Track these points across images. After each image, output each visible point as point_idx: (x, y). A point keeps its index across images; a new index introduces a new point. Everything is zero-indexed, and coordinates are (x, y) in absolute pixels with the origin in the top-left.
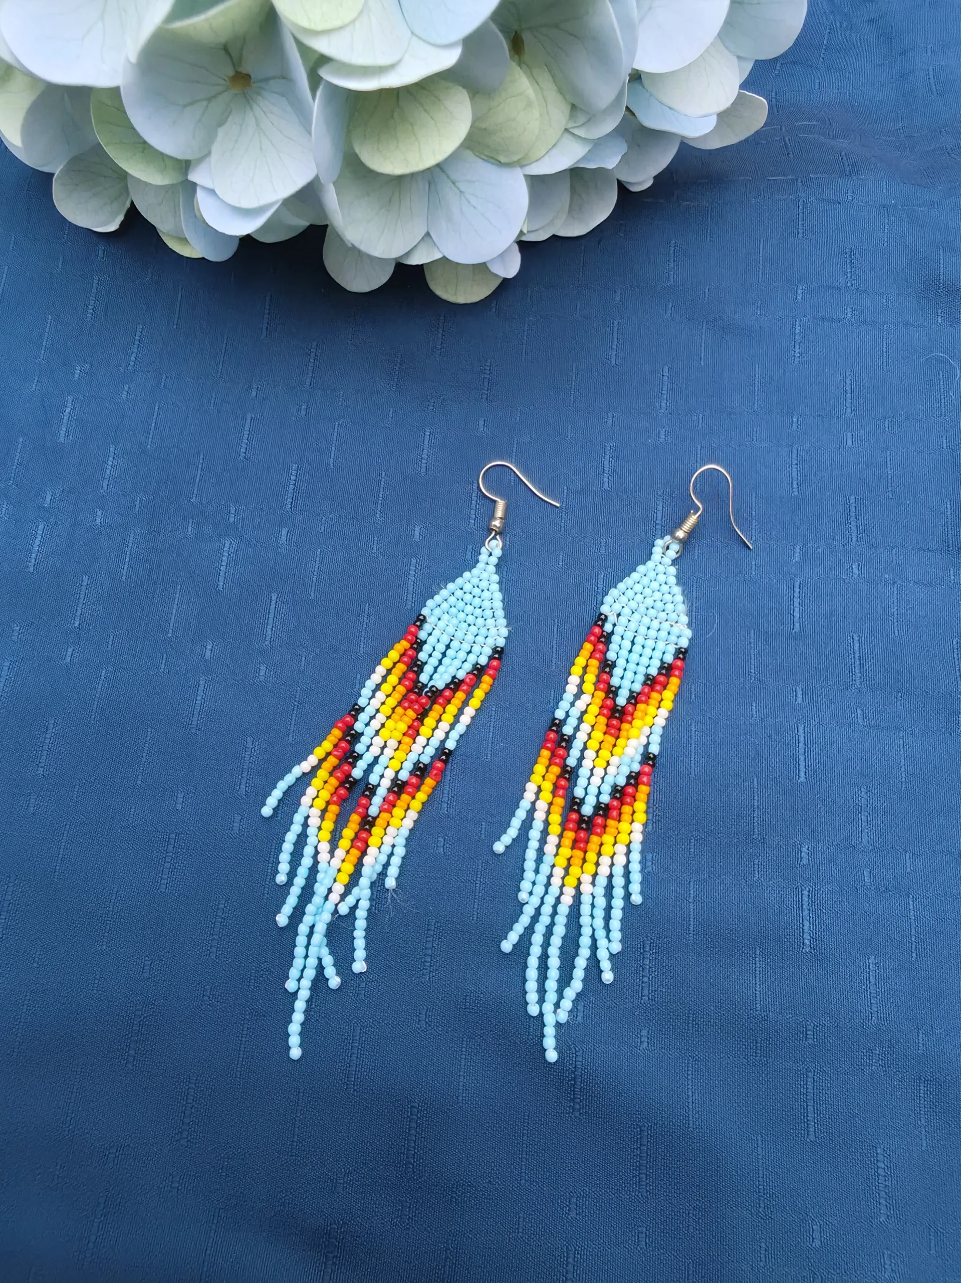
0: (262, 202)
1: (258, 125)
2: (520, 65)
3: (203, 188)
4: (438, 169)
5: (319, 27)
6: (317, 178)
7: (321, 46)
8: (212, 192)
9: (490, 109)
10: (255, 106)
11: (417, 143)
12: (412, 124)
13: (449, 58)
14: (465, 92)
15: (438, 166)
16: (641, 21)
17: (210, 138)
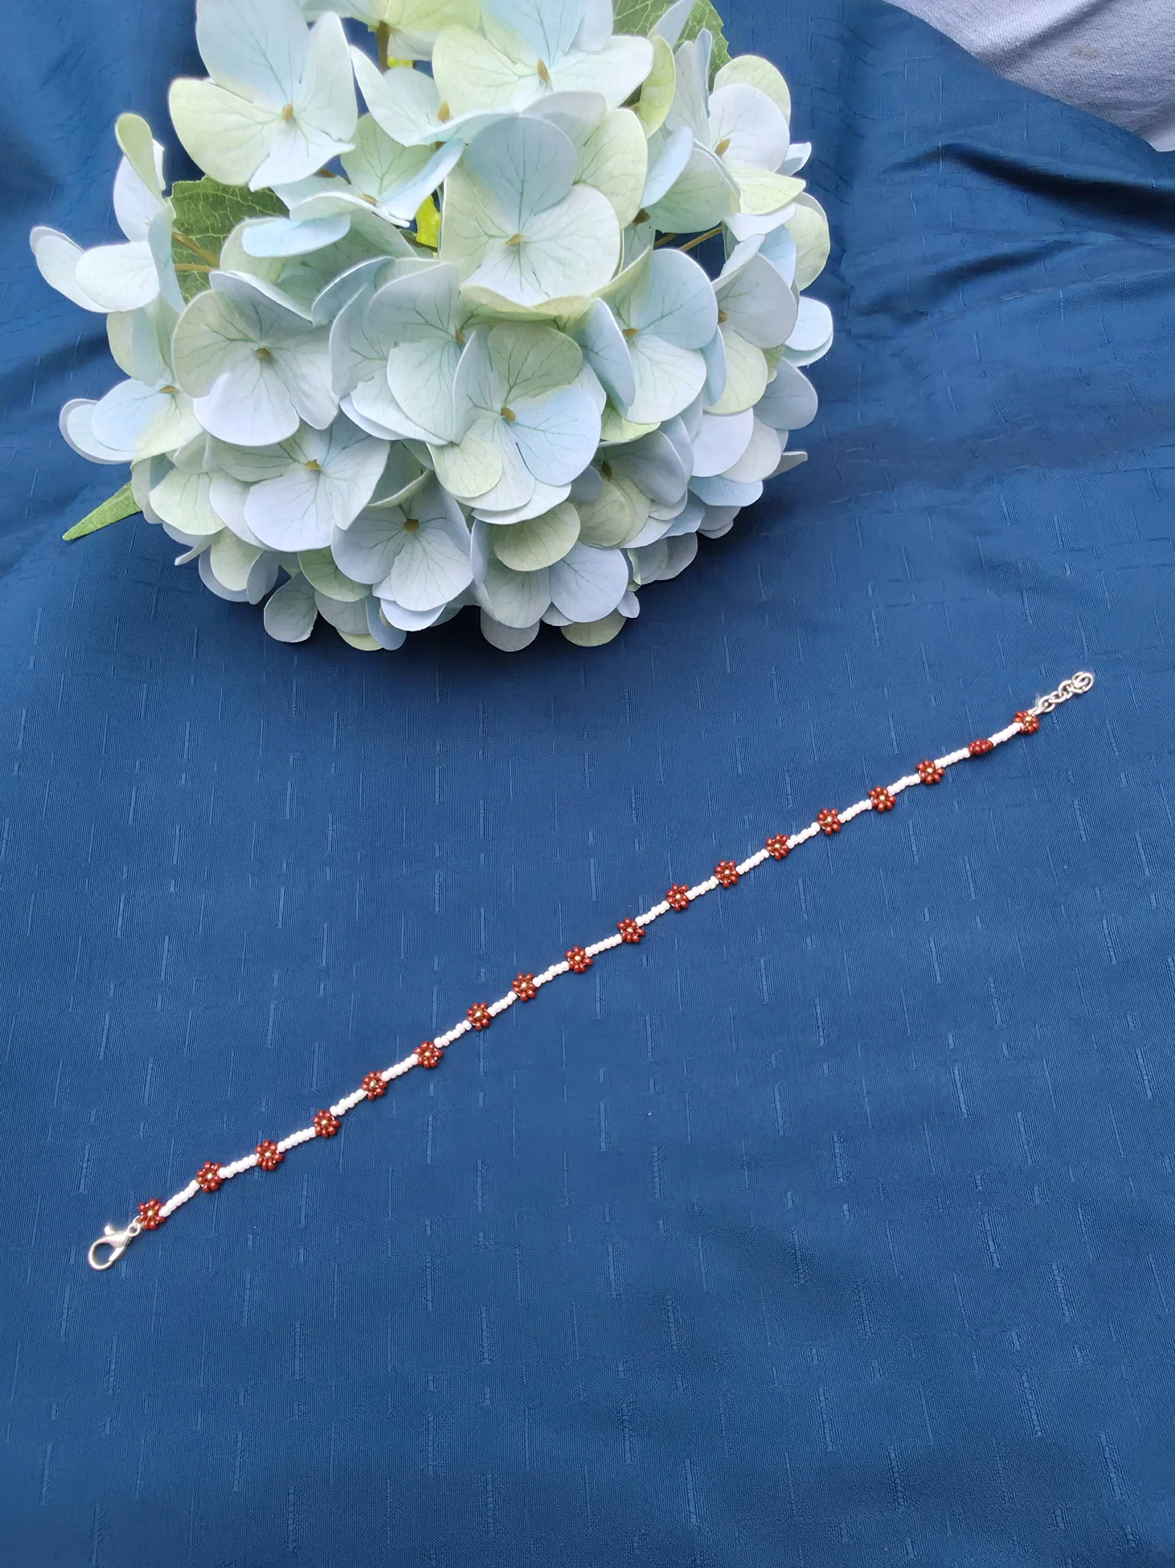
0: (435, 606)
1: (424, 551)
2: (609, 480)
3: (387, 601)
4: (562, 562)
5: (475, 494)
6: (473, 582)
7: (476, 504)
8: (394, 603)
9: (593, 514)
10: (421, 539)
11: (545, 548)
12: (538, 535)
13: (564, 494)
14: (572, 505)
15: (563, 560)
16: (693, 441)
17: (390, 565)
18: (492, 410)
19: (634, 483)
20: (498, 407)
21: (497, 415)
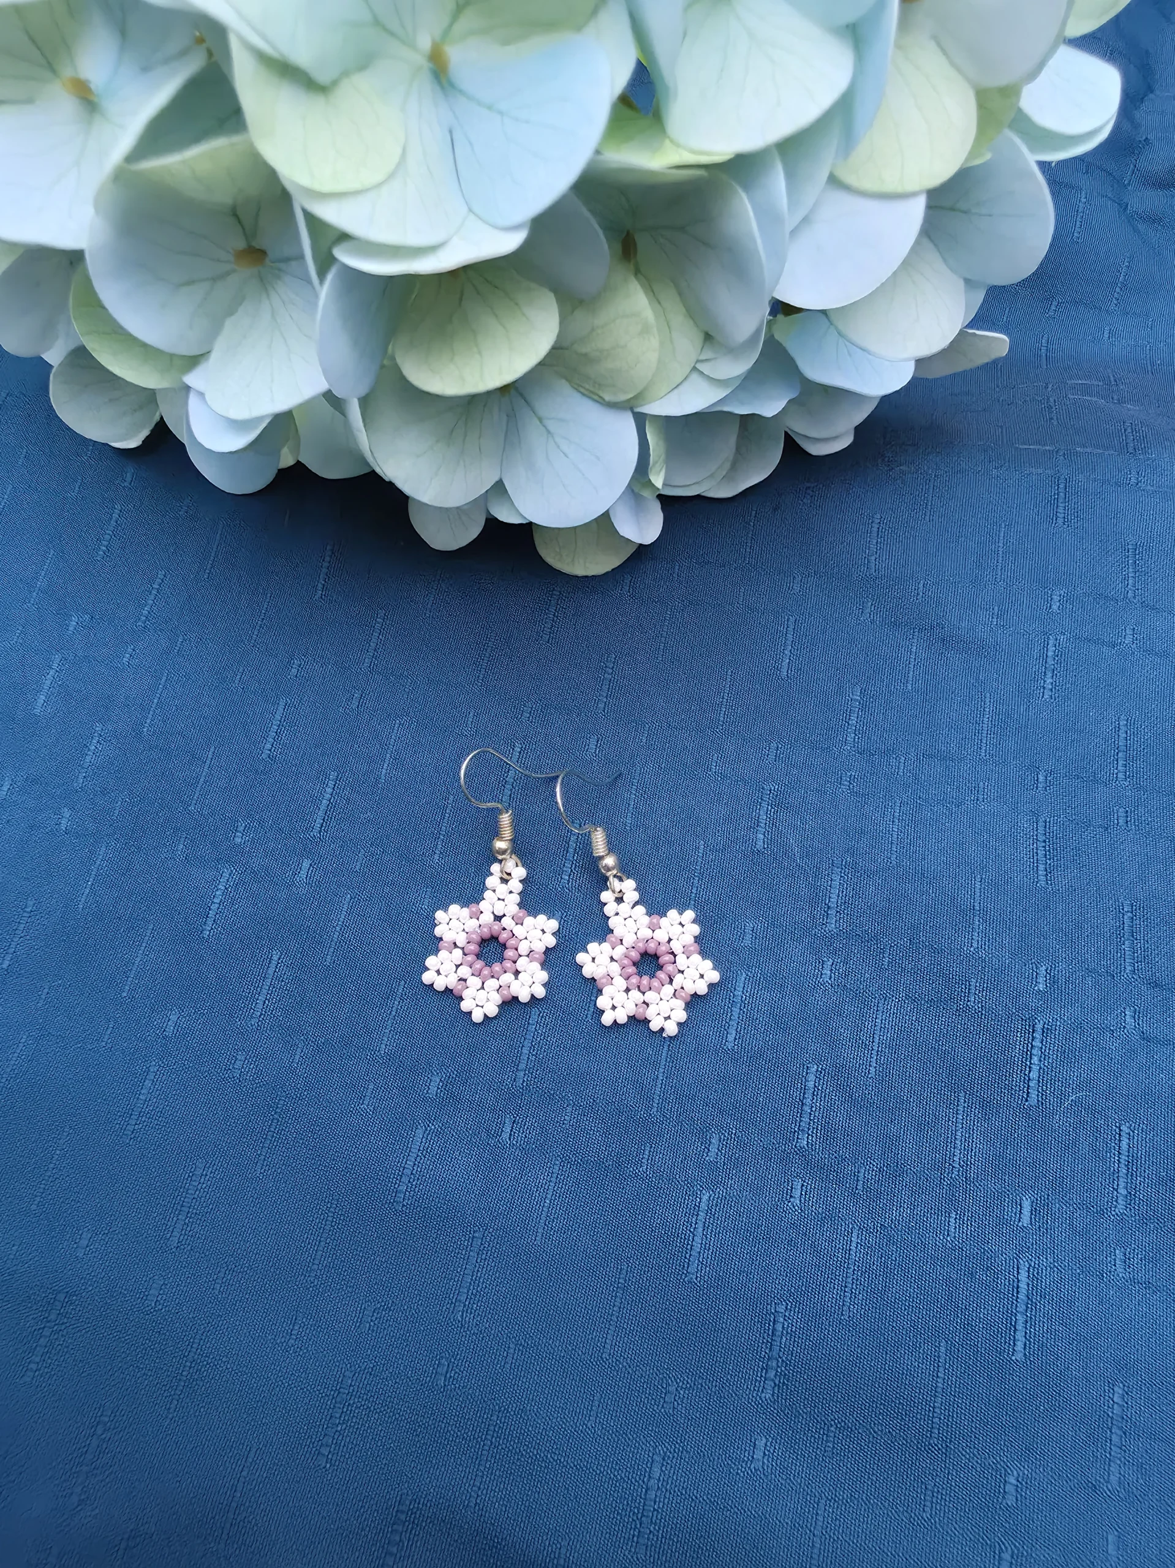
2: (636, 276)
3: (195, 392)
5: (326, 188)
7: (329, 213)
8: (200, 395)
9: (593, 330)
10: (272, 293)
12: (474, 332)
13: (509, 243)
14: (551, 296)
16: (796, 229)
18: (412, 45)
19: (680, 294)
20: (425, 42)
21: (421, 60)
